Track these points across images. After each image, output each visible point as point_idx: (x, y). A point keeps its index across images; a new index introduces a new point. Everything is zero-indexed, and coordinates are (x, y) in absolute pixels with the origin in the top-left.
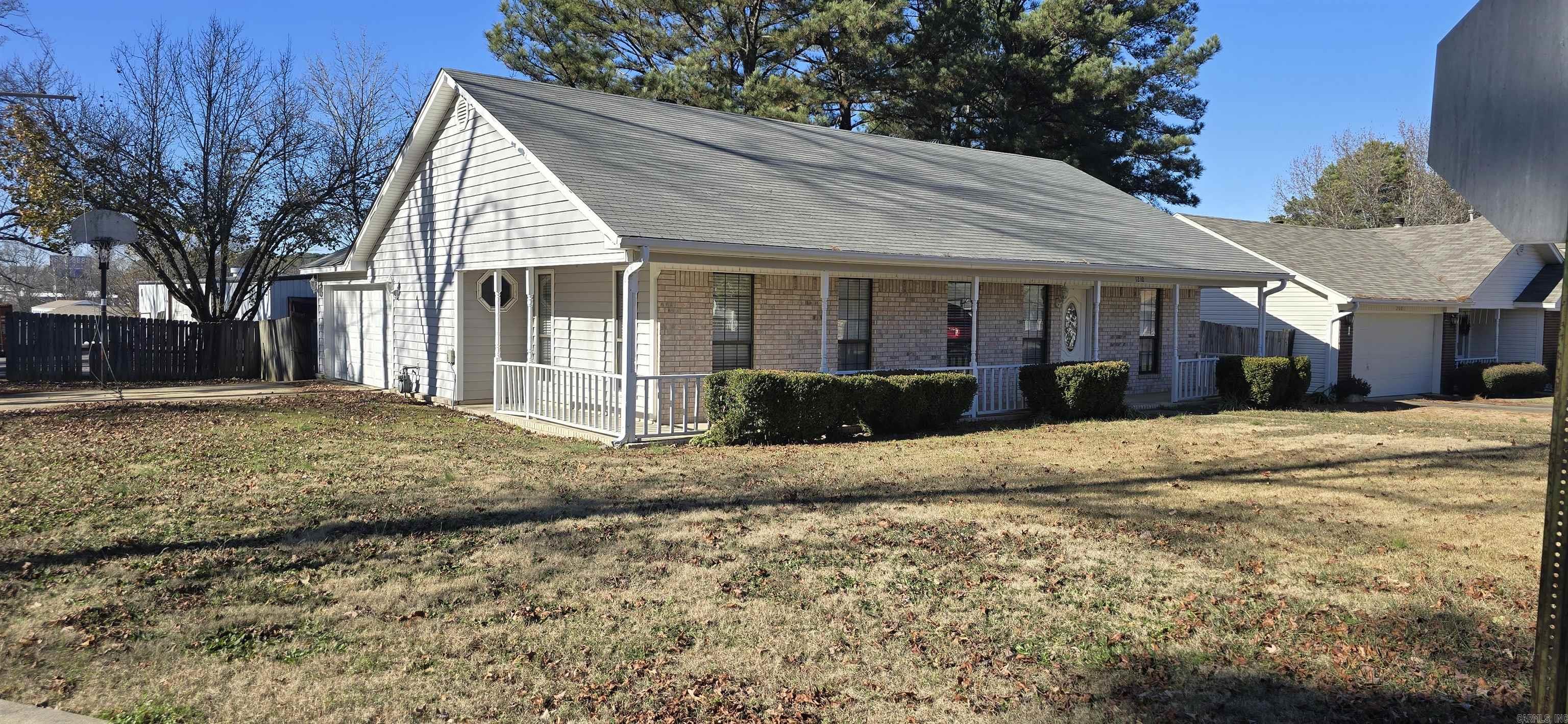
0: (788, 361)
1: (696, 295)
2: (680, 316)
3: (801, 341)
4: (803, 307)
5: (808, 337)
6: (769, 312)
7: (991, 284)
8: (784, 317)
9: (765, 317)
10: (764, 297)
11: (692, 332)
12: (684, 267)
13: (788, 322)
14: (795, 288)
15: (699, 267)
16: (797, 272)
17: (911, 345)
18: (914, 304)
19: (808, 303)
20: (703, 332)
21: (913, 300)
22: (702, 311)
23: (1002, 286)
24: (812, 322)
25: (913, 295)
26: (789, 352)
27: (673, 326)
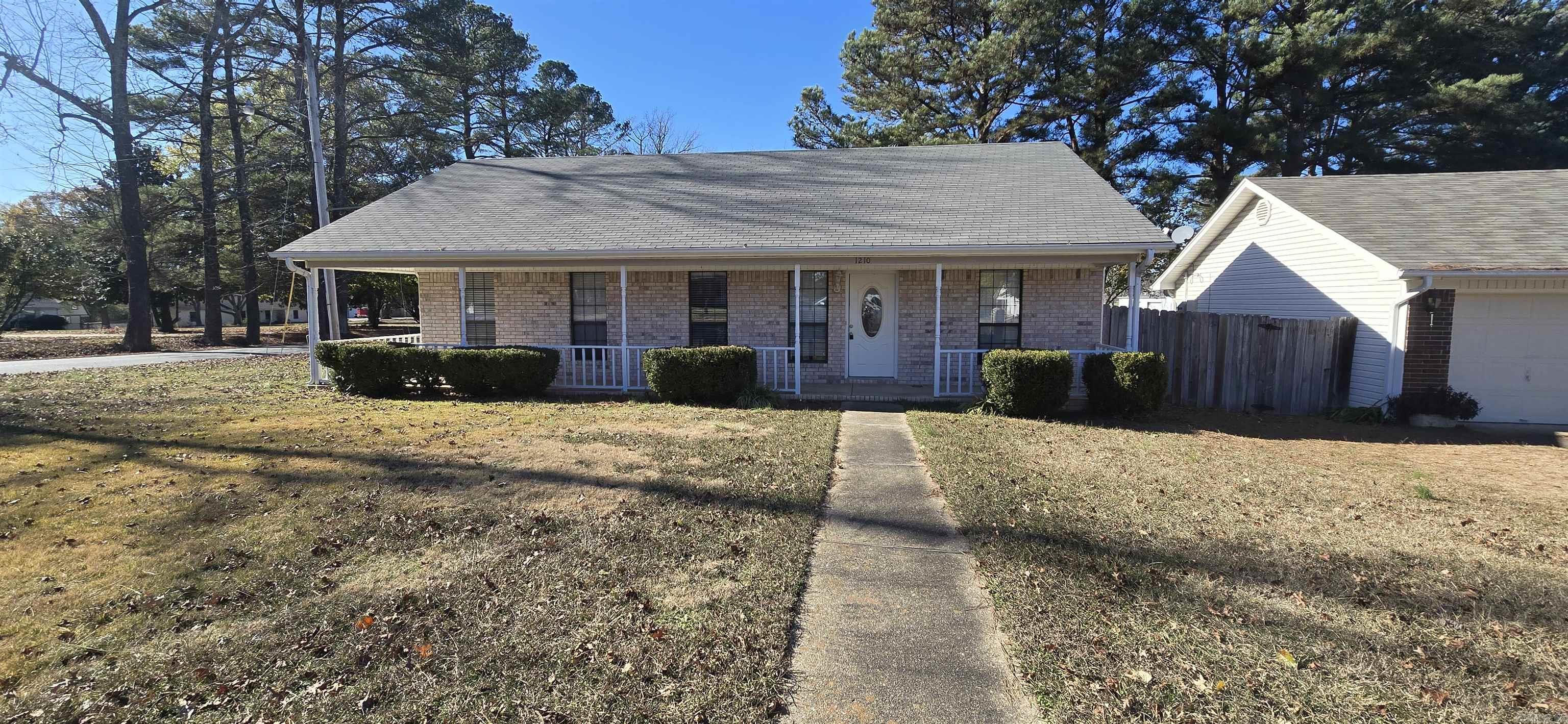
0: (524, 337)
1: (445, 288)
2: (435, 303)
3: (534, 322)
4: (535, 296)
5: (541, 318)
6: (505, 300)
7: (741, 273)
8: (519, 304)
9: (502, 304)
10: (500, 289)
11: (444, 315)
12: (440, 269)
13: (522, 307)
14: (528, 281)
15: (445, 269)
16: (527, 269)
17: (647, 327)
18: (648, 292)
19: (539, 293)
20: (452, 314)
21: (647, 288)
22: (451, 300)
23: (758, 274)
24: (545, 307)
25: (647, 284)
26: (524, 330)
27: (430, 310)
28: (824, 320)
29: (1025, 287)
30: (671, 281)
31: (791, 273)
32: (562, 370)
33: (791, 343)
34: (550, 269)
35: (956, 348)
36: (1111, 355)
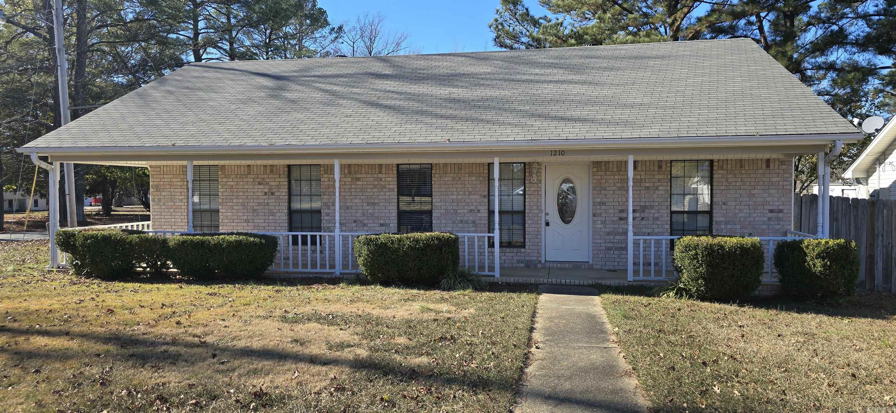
0: (245, 224)
1: (174, 180)
2: (164, 194)
3: (254, 211)
4: (256, 187)
5: (261, 207)
6: (228, 190)
7: (445, 165)
8: (241, 194)
9: (226, 194)
10: (224, 180)
11: (172, 204)
12: (169, 163)
13: (244, 197)
14: (249, 173)
15: (174, 163)
16: (249, 162)
17: (358, 215)
18: (360, 183)
19: (260, 184)
20: (180, 204)
21: (358, 179)
22: (179, 190)
23: (459, 166)
24: (264, 197)
25: (359, 176)
26: (245, 218)
27: (160, 200)
28: (521, 208)
29: (715, 176)
30: (380, 172)
31: (490, 165)
32: (280, 255)
33: (491, 229)
34: (270, 162)
35: (649, 234)
36: (801, 242)
